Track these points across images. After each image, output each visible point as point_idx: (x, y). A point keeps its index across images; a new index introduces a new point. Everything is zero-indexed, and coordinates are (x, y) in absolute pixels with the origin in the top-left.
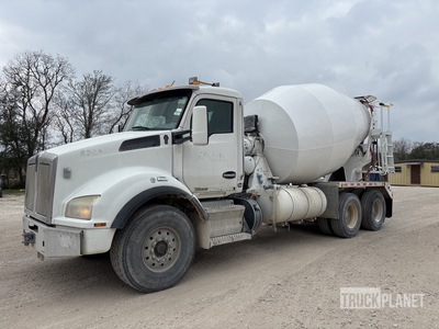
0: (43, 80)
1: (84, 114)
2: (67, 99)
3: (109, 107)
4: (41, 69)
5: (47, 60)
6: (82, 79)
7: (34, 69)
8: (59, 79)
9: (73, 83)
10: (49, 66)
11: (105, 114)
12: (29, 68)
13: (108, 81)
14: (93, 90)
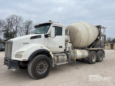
0: (16, 22)
1: (26, 30)
2: (22, 27)
3: (32, 29)
4: (15, 19)
5: (17, 17)
6: (25, 22)
7: (13, 19)
8: (20, 21)
9: (23, 22)
10: (17, 18)
11: (31, 30)
12: (12, 19)
13: (32, 22)
14: (28, 24)
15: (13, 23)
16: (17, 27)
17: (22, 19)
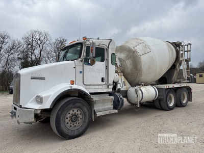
15: (34, 45)
16: (41, 51)
17: (48, 37)
